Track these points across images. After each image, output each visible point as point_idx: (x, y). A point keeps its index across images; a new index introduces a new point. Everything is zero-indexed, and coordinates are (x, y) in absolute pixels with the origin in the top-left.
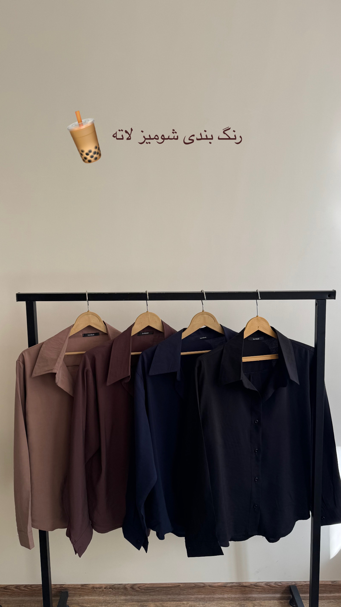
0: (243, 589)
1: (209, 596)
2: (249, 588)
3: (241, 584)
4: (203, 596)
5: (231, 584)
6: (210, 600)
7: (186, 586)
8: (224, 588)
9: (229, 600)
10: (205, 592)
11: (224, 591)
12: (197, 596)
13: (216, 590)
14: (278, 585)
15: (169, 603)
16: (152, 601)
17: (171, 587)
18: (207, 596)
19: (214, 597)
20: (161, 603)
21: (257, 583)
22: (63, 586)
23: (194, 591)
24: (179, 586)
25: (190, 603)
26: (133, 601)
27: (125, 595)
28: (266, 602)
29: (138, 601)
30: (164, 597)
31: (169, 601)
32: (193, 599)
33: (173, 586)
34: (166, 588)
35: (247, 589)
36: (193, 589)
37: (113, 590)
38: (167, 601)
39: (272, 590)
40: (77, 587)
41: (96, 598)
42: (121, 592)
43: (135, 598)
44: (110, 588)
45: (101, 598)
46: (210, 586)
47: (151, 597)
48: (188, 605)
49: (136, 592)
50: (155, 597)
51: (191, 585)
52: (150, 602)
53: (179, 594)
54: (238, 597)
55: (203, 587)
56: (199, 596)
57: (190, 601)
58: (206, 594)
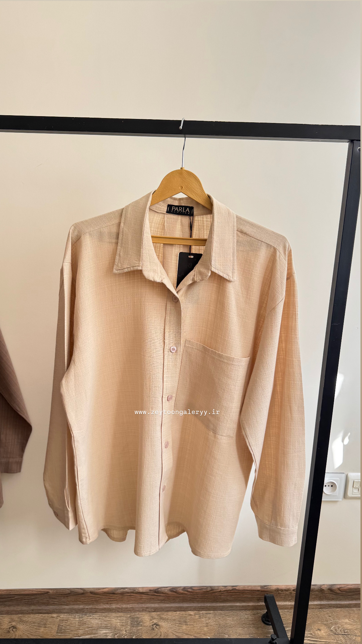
0: (138, 596)
1: (90, 606)
2: (148, 595)
3: (137, 590)
4: (81, 607)
5: (122, 590)
6: (91, 611)
7: (58, 593)
8: (111, 595)
9: (118, 611)
10: (84, 600)
11: (112, 600)
12: (73, 606)
13: (100, 599)
14: (187, 591)
15: (32, 616)
16: (8, 613)
17: (36, 594)
18: (87, 607)
19: (97, 607)
20: (20, 615)
21: (159, 588)
23: (69, 599)
24: (48, 592)
25: (62, 616)
28: (170, 613)
30: (25, 608)
31: (32, 613)
32: (66, 611)
33: (40, 593)
35: (144, 597)
36: (67, 597)
38: (29, 613)
39: (178, 597)
46: (91, 593)
47: (7, 608)
48: (59, 618)
50: (12, 608)
52: (5, 614)
53: (48, 604)
54: (132, 608)
55: (83, 594)
56: (76, 607)
57: (63, 613)
58: (86, 604)
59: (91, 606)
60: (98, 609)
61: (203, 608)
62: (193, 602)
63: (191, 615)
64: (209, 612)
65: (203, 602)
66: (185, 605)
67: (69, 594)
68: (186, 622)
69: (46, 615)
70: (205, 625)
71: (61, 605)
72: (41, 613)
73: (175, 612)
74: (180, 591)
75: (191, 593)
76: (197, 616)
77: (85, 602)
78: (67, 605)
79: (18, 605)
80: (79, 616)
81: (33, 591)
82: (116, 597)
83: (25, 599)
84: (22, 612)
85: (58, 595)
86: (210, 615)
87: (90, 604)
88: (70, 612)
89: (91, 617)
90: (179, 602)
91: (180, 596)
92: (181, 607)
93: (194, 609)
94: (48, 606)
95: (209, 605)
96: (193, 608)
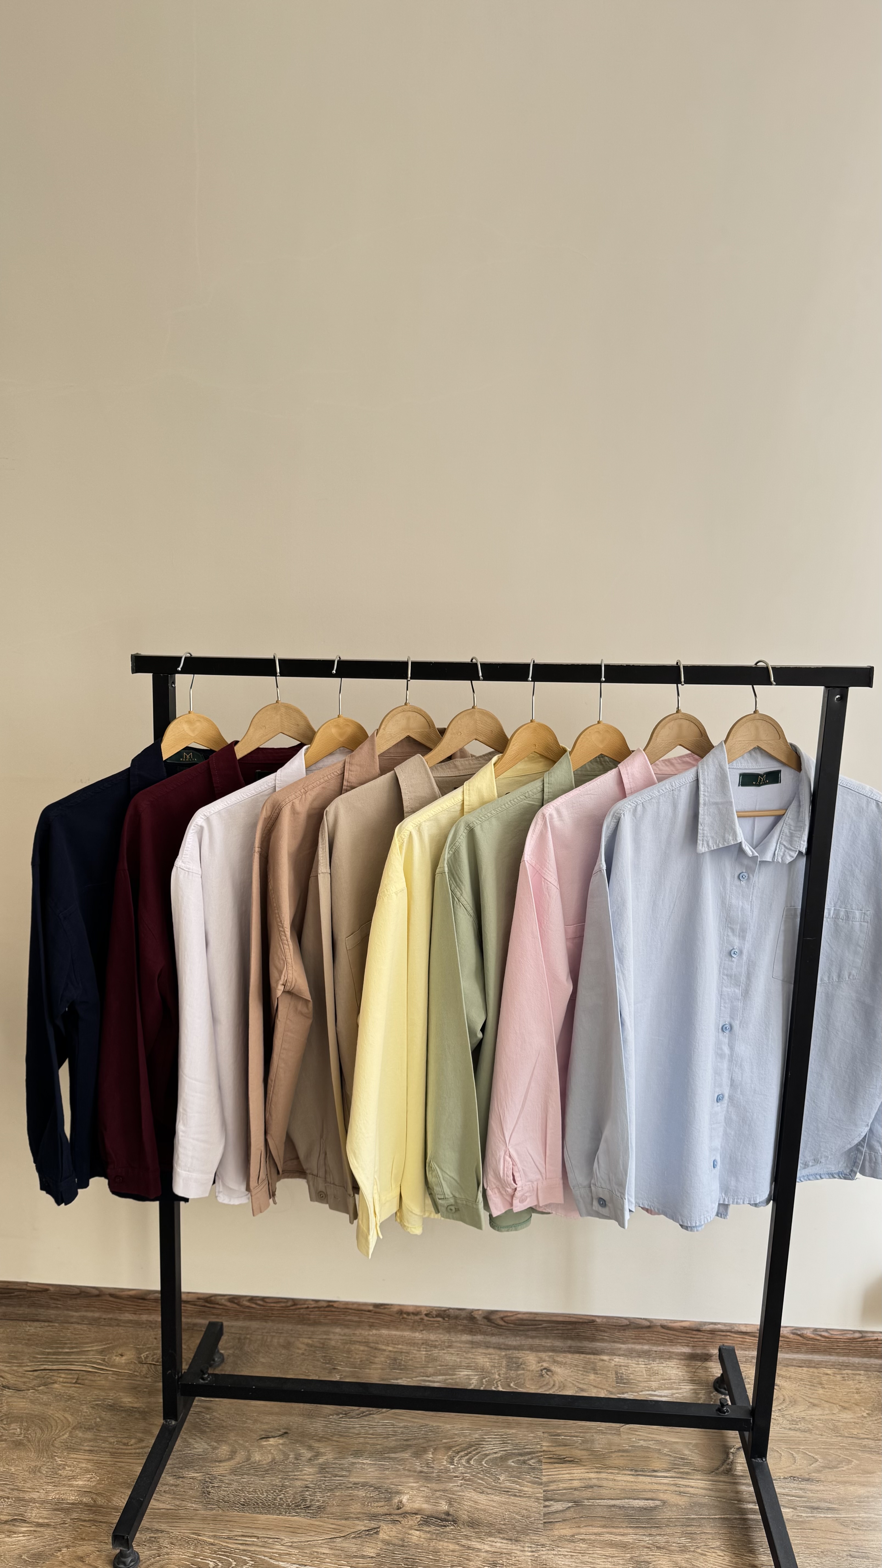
1: (659, 1348)
3: (736, 1328)
4: (646, 1347)
5: (712, 1326)
6: (661, 1356)
7: (610, 1323)
8: (694, 1333)
10: (651, 1338)
11: (696, 1340)
12: (633, 1346)
13: (676, 1337)
14: (821, 1336)
15: (570, 1356)
16: (532, 1349)
17: (576, 1323)
18: (655, 1348)
19: (671, 1350)
20: (550, 1354)
22: (335, 1305)
23: (627, 1334)
24: (593, 1321)
25: (617, 1359)
26: (487, 1346)
27: (471, 1332)
28: (792, 1369)
29: (499, 1347)
30: (558, 1343)
31: (570, 1352)
32: (623, 1353)
33: (580, 1321)
34: (563, 1324)
36: (624, 1330)
37: (444, 1319)
38: (565, 1352)
39: (805, 1344)
40: (364, 1308)
41: (407, 1334)
42: (461, 1325)
43: (494, 1340)
44: (437, 1316)
45: (418, 1335)
46: (663, 1327)
47: (530, 1341)
48: (613, 1362)
49: (494, 1327)
50: (537, 1342)
51: (620, 1322)
52: (527, 1350)
53: (593, 1340)
55: (649, 1327)
56: (638, 1347)
57: (617, 1356)
58: (654, 1344)
59: (661, 1348)
60: (673, 1352)
61: (847, 1366)
62: (830, 1355)
63: (827, 1374)
64: (858, 1372)
65: (846, 1355)
66: (817, 1357)
67: (627, 1325)
68: (821, 1384)
69: (592, 1357)
70: (855, 1391)
71: (614, 1342)
72: (582, 1353)
73: (801, 1368)
74: (808, 1334)
75: (827, 1340)
76: (839, 1377)
77: (652, 1340)
78: (623, 1343)
79: (547, 1338)
80: (644, 1361)
81: (570, 1317)
82: (702, 1337)
83: (558, 1330)
84: (553, 1350)
85: (610, 1327)
86: (861, 1378)
87: (660, 1345)
88: (629, 1354)
89: (664, 1365)
90: (806, 1352)
91: (807, 1342)
92: (810, 1361)
93: (833, 1365)
94: (593, 1343)
95: (856, 1360)
96: (831, 1363)
